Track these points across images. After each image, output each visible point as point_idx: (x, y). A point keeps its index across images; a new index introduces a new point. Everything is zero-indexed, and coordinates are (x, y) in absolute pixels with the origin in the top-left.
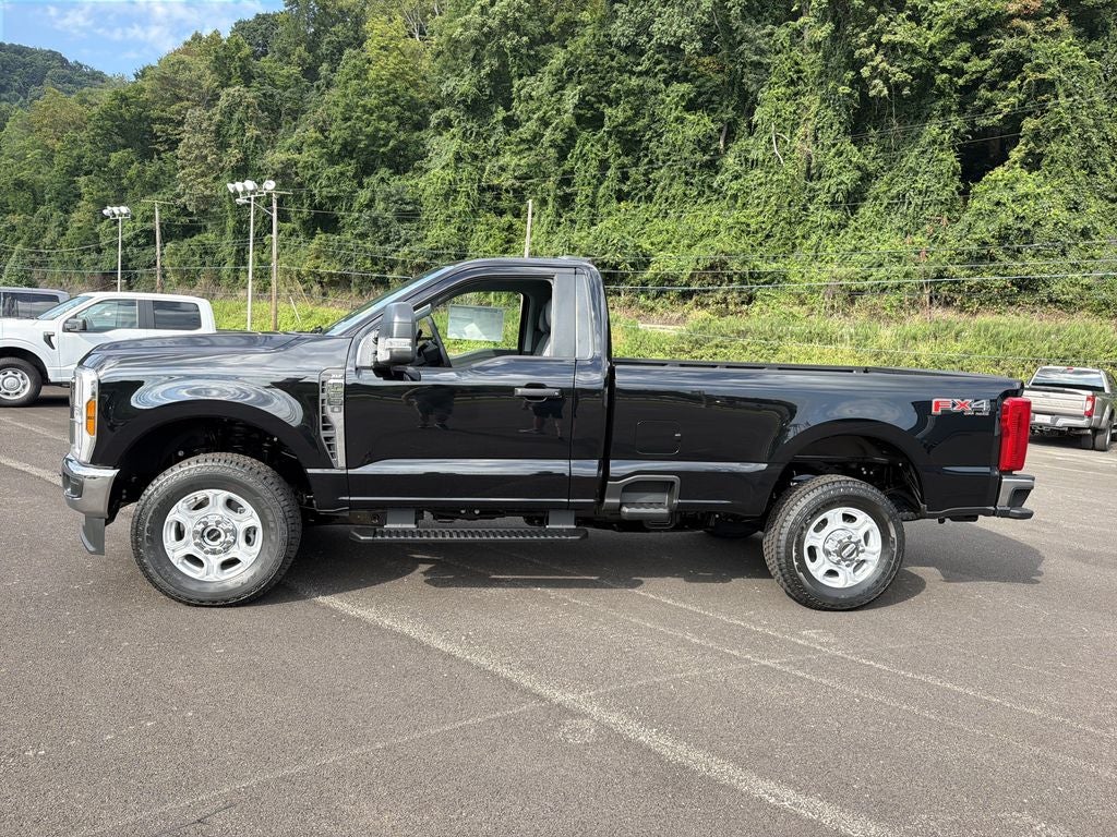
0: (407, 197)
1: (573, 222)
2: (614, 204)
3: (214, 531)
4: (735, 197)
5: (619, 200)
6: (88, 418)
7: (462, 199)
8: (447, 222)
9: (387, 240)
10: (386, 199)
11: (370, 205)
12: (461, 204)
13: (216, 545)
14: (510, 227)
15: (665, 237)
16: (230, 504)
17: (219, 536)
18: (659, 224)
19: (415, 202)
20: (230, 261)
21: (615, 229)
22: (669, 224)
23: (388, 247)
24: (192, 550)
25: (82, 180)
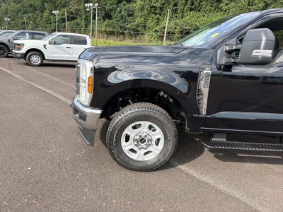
0: (131, 9)
1: (177, 17)
2: (189, 12)
3: (143, 139)
4: (226, 11)
5: (191, 11)
6: (89, 85)
7: (146, 10)
8: (141, 17)
9: (125, 22)
10: (125, 10)
11: (120, 12)
12: (145, 12)
13: (144, 145)
14: (158, 19)
15: (204, 22)
16: (150, 127)
17: (145, 141)
18: (202, 18)
19: (133, 11)
20: (84, 27)
21: (190, 19)
22: (205, 18)
23: (125, 24)
24: (133, 147)
25: (46, 4)
